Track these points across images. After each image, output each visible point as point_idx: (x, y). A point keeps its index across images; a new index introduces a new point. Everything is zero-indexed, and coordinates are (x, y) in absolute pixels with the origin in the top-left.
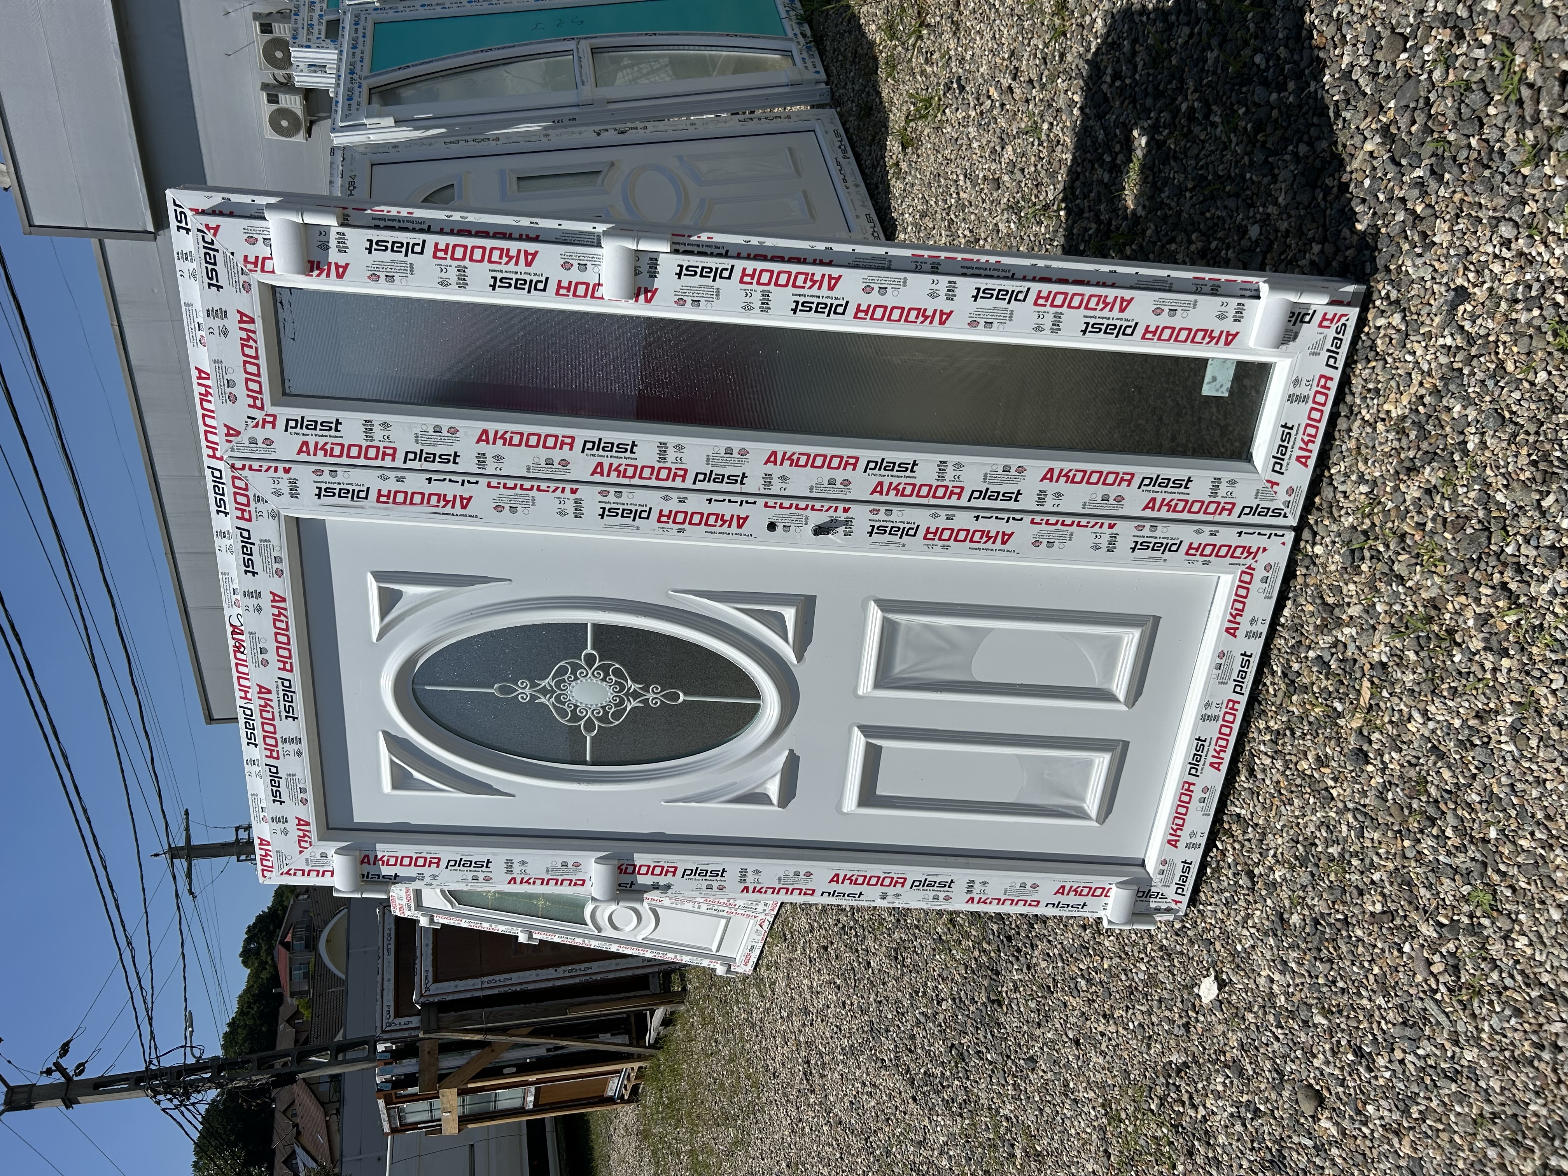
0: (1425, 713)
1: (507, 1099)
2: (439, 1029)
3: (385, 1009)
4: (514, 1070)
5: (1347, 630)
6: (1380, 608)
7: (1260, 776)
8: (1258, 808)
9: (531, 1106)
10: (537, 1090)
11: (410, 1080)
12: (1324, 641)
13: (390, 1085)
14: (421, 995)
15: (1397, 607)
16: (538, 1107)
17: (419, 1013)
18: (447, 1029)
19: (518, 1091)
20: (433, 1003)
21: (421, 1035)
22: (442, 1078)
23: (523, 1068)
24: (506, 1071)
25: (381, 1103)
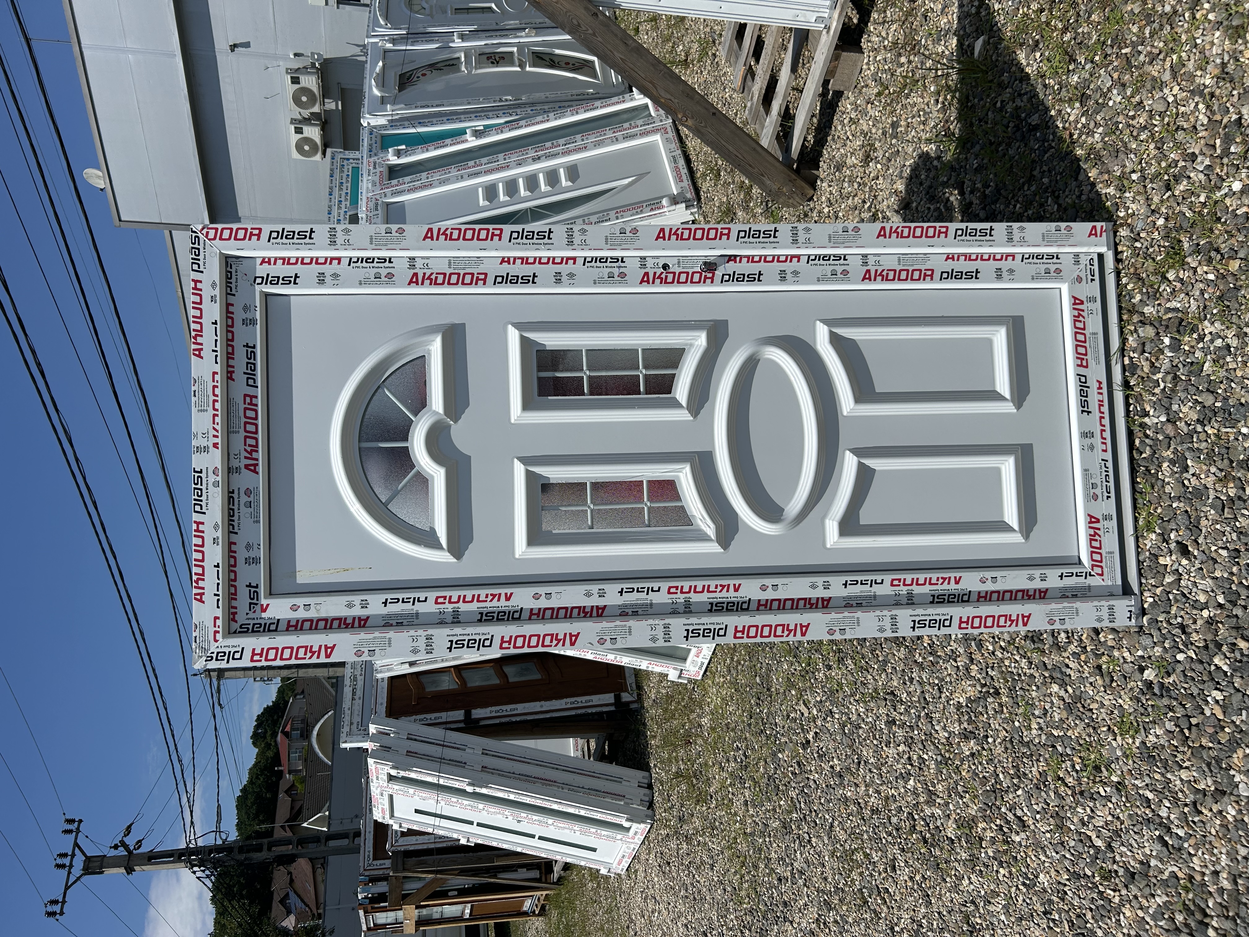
0: (969, 878)
1: (450, 910)
2: (404, 870)
3: (367, 854)
4: (456, 893)
5: (938, 811)
6: (951, 806)
7: (898, 872)
8: (897, 891)
9: (468, 916)
10: (472, 906)
11: (382, 897)
12: (928, 811)
13: (367, 901)
14: (392, 846)
15: (958, 811)
16: (472, 917)
17: (390, 858)
18: (409, 870)
19: (459, 907)
20: (400, 851)
21: (391, 874)
22: (405, 896)
23: (463, 892)
24: (450, 894)
25: (361, 912)
